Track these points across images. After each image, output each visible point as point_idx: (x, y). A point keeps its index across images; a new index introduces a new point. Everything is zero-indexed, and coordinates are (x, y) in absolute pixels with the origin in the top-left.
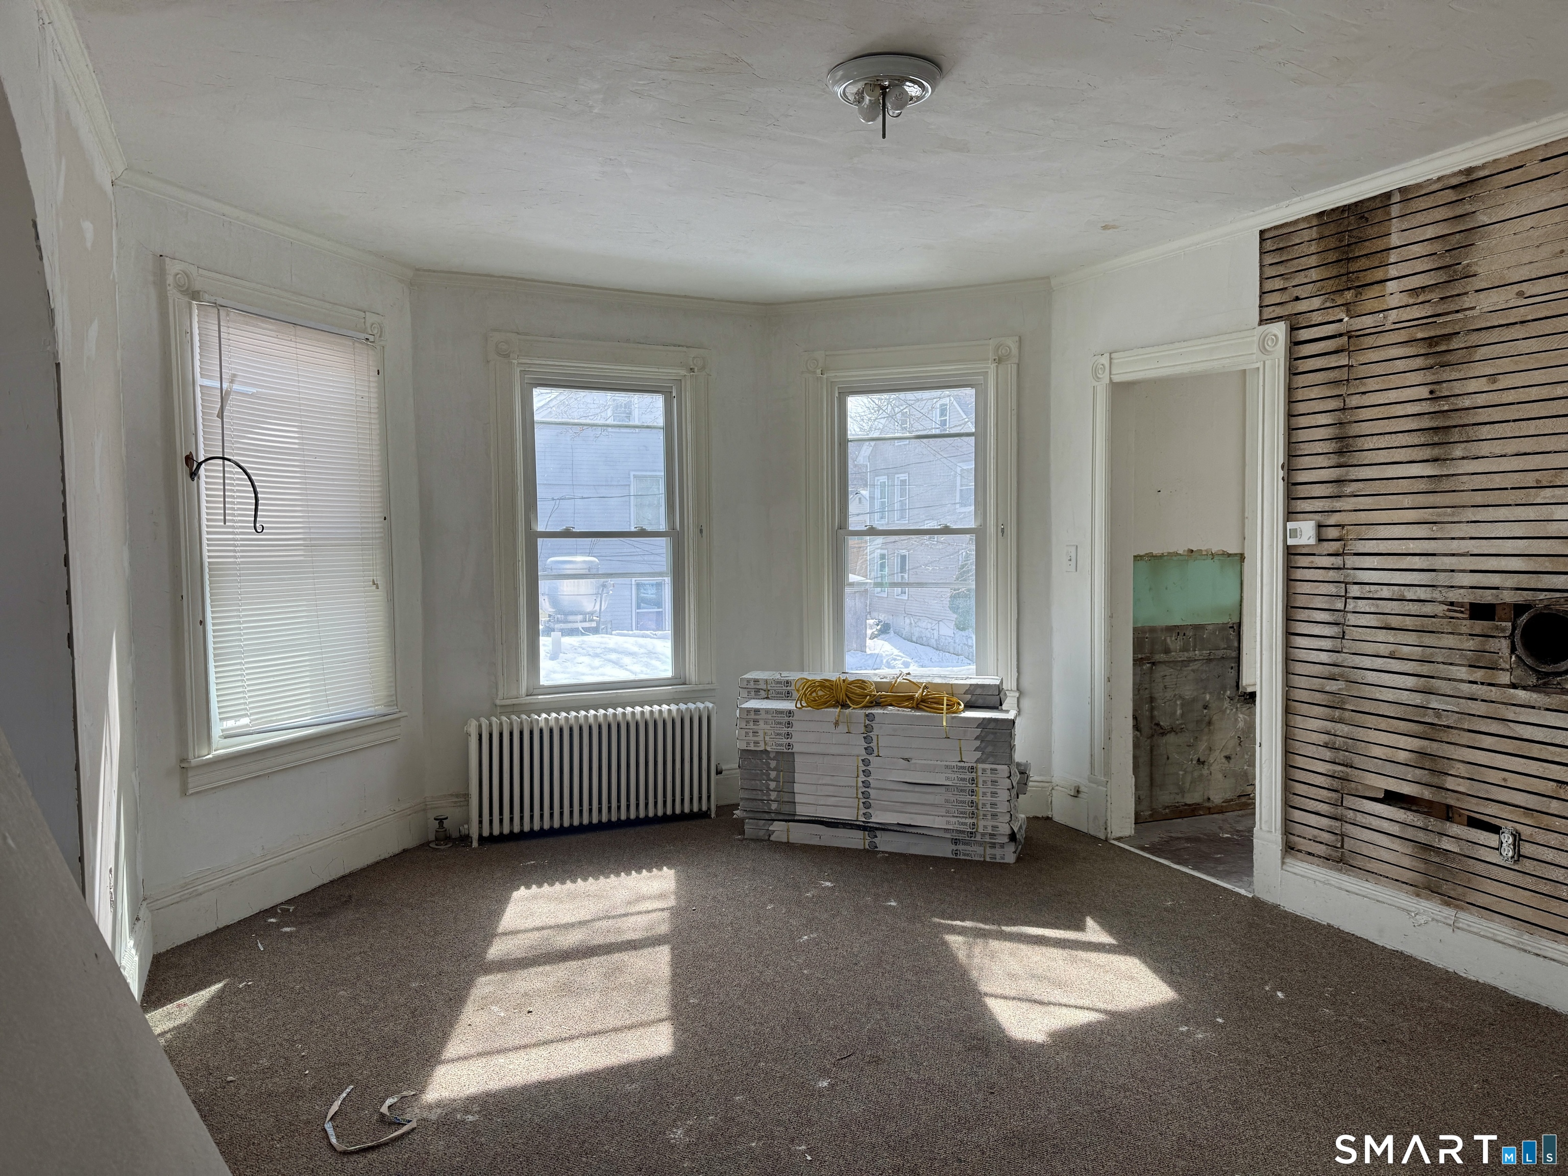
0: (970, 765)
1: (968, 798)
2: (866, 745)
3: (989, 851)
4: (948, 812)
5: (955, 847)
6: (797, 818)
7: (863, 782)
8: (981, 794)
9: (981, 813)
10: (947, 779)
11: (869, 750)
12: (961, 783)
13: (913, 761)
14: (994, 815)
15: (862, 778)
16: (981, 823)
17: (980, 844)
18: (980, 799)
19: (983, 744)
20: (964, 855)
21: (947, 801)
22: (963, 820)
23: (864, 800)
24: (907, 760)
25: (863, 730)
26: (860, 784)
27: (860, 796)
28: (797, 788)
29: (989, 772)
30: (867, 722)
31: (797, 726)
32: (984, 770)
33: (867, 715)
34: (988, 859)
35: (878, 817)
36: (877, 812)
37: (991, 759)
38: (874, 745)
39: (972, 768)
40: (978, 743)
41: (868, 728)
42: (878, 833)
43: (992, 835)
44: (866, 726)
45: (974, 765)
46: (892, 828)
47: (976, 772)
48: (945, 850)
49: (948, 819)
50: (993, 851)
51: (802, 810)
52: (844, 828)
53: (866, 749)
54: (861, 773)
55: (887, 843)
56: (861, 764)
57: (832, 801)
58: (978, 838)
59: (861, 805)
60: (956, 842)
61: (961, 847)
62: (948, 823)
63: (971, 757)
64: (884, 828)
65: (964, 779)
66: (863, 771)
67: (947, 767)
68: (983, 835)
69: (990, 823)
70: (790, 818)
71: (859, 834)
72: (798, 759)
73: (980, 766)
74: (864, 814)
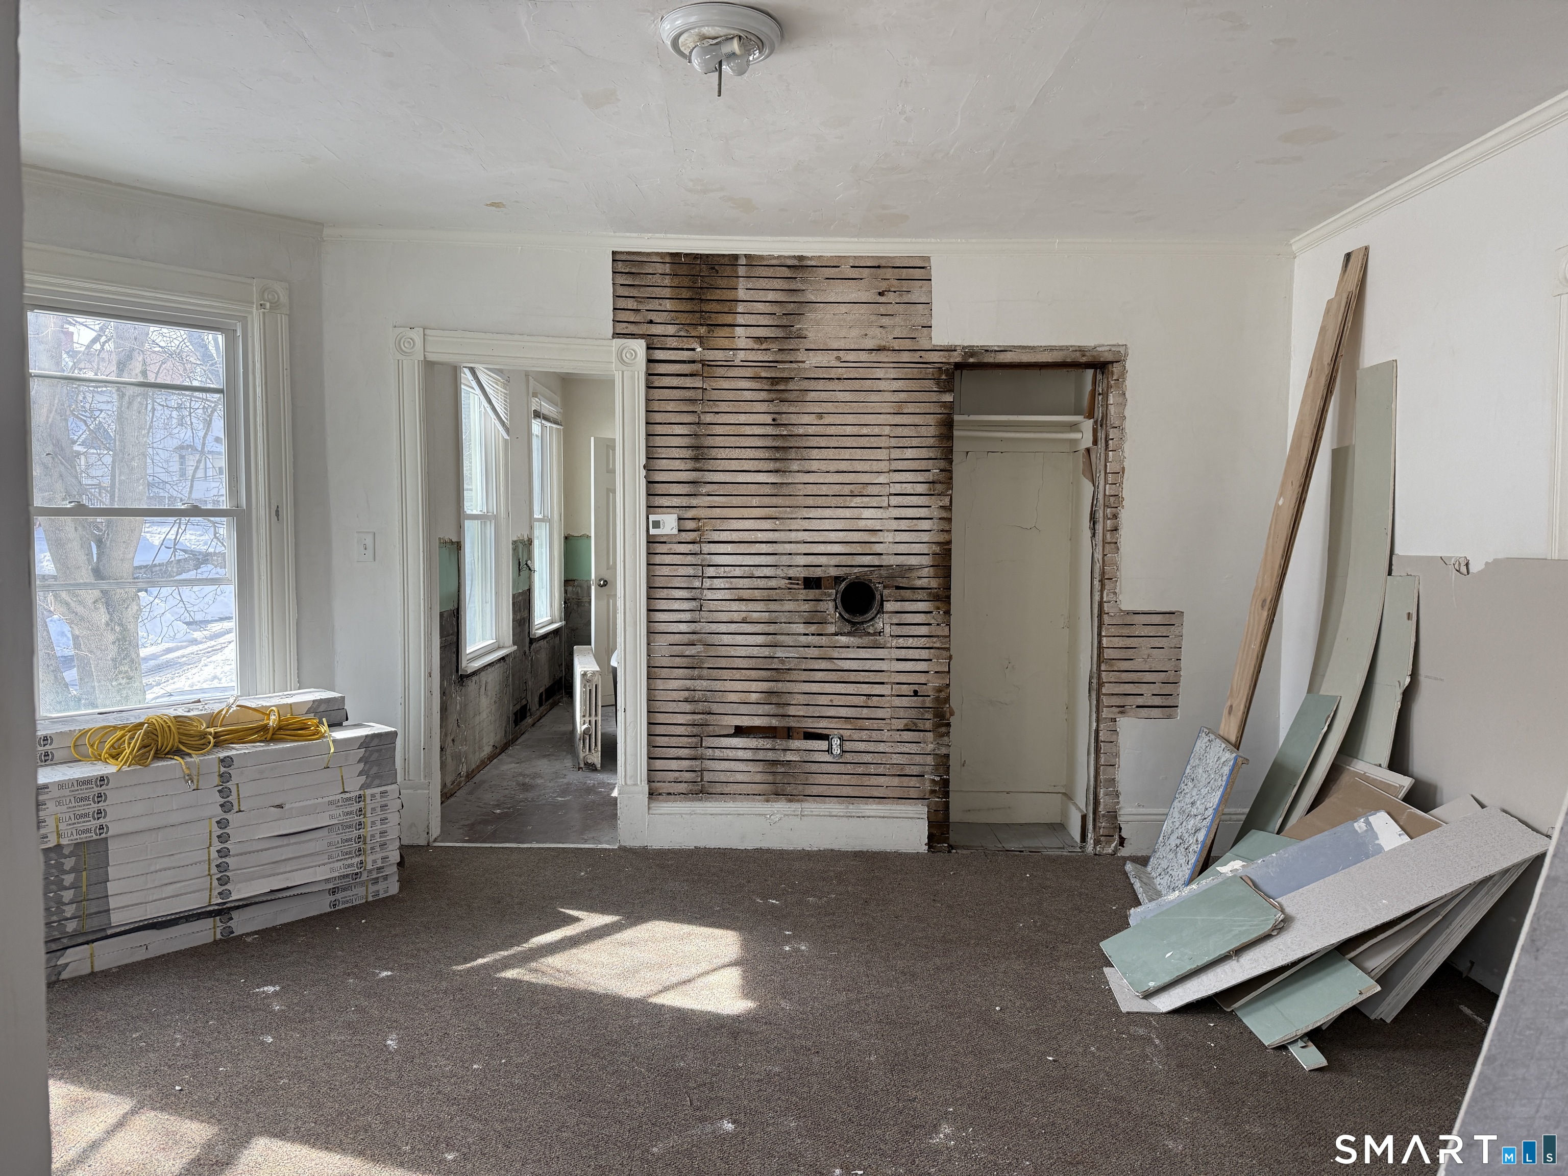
0: (357, 793)
1: (356, 833)
2: (223, 800)
3: (372, 889)
4: (330, 857)
5: (332, 898)
6: (109, 932)
7: (218, 851)
8: (369, 825)
9: (368, 847)
10: (332, 817)
11: (226, 807)
12: (347, 819)
13: (287, 807)
14: (383, 845)
15: (217, 845)
16: (370, 859)
17: (362, 884)
18: (368, 831)
19: (368, 766)
20: (344, 903)
21: (330, 844)
22: (349, 862)
23: (219, 876)
24: (280, 806)
25: (216, 781)
26: (214, 855)
27: (214, 870)
28: (112, 888)
29: (378, 796)
30: (223, 769)
31: (113, 797)
32: (373, 796)
33: (222, 761)
34: (370, 899)
35: (239, 892)
36: (239, 886)
37: (377, 782)
38: (233, 798)
39: (360, 797)
40: (361, 765)
41: (225, 778)
42: (234, 914)
43: (379, 869)
44: (221, 776)
45: (362, 792)
46: (257, 900)
47: (364, 801)
48: (322, 906)
49: (331, 866)
50: (375, 888)
51: (118, 919)
52: (187, 921)
53: (222, 806)
54: (215, 840)
55: (242, 924)
56: (215, 827)
57: (169, 891)
58: (364, 877)
59: (215, 883)
60: (333, 891)
61: (339, 896)
62: (332, 870)
63: (354, 784)
64: (246, 904)
65: (351, 813)
66: (219, 837)
67: (331, 803)
68: (370, 872)
69: (379, 856)
70: (99, 935)
71: (209, 922)
72: (112, 845)
73: (368, 792)
74: (220, 894)
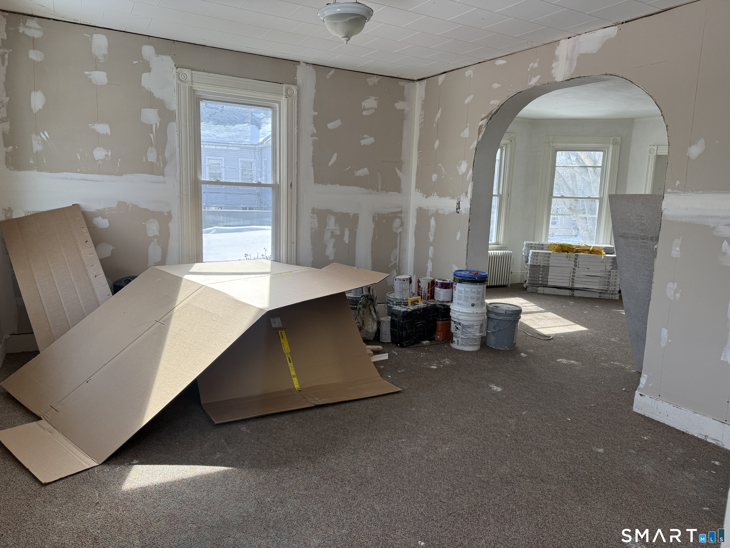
0: (609, 270)
1: (607, 280)
2: (575, 264)
3: (611, 296)
4: (600, 284)
5: (600, 295)
6: (548, 286)
7: (572, 275)
8: (611, 279)
9: (611, 285)
10: (601, 274)
11: (575, 266)
12: (606, 276)
13: (590, 269)
14: (615, 285)
15: (572, 274)
16: (610, 288)
17: (608, 294)
20: (603, 297)
21: (600, 281)
22: (605, 287)
24: (588, 269)
25: (574, 259)
26: (571, 276)
27: (571, 279)
28: (549, 277)
29: (615, 272)
30: (576, 257)
31: (551, 258)
32: (613, 272)
33: (576, 255)
34: (610, 298)
35: (576, 286)
36: (576, 284)
37: (615, 269)
38: (577, 264)
39: (610, 271)
40: (612, 264)
41: (576, 259)
42: (575, 291)
43: (613, 291)
44: (575, 258)
45: (610, 270)
46: (580, 289)
47: (611, 272)
48: (597, 296)
49: (600, 286)
50: (612, 296)
51: (550, 284)
52: (564, 289)
53: (574, 265)
54: (572, 273)
55: (577, 294)
56: (572, 269)
57: (561, 281)
58: (609, 292)
59: (571, 282)
60: (600, 293)
61: (602, 295)
62: (600, 287)
63: (609, 268)
64: (578, 289)
66: (573, 272)
67: (601, 271)
68: (610, 291)
69: (613, 288)
70: (545, 286)
71: (569, 291)
72: (550, 268)
73: (612, 271)
74: (572, 285)
